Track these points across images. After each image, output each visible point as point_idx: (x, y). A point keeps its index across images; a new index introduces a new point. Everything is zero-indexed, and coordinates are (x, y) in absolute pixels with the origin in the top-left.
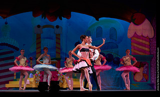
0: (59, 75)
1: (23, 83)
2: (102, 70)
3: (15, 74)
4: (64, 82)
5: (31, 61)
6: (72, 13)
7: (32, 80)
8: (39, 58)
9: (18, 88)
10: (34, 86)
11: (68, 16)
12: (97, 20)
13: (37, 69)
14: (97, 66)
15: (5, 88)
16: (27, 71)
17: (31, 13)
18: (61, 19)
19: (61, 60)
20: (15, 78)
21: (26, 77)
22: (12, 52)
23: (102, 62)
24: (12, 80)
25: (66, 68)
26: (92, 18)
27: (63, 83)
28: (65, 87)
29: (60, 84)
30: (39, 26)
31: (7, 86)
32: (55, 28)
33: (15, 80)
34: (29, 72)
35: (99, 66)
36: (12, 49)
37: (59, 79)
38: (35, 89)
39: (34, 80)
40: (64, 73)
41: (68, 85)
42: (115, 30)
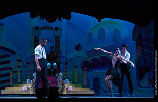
0: (58, 80)
3: (11, 80)
4: (63, 88)
5: (29, 66)
6: (73, 14)
7: (30, 86)
10: (31, 92)
11: (68, 17)
12: (100, 21)
15: (1, 95)
17: (28, 14)
18: (61, 20)
19: (61, 65)
22: (8, 56)
24: (9, 86)
26: (94, 19)
28: (65, 93)
29: (59, 90)
30: (37, 28)
31: (3, 92)
32: (54, 29)
33: (12, 86)
36: (8, 53)
37: (59, 85)
38: (32, 95)
39: (32, 86)
42: (119, 31)
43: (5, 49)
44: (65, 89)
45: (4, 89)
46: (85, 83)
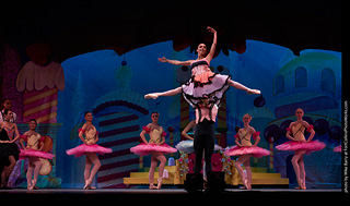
0: (223, 160)
1: (156, 175)
2: (308, 150)
3: (141, 159)
4: (233, 174)
5: (171, 135)
6: (249, 42)
7: (173, 169)
8: (186, 129)
9: (147, 186)
10: (176, 182)
11: (241, 48)
12: (297, 54)
13: (183, 149)
14: (297, 142)
15: (124, 186)
16: (164, 153)
17: (170, 43)
18: (227, 54)
19: (228, 133)
20: (141, 165)
21: (161, 164)
22: (134, 117)
23: (307, 134)
24: (136, 171)
25: (239, 148)
26: (287, 51)
27: (231, 176)
28: (236, 183)
29: (226, 178)
31: (127, 181)
33: (142, 171)
34: (168, 155)
35: (301, 142)
36: (135, 112)
37: (224, 168)
38: (179, 186)
39: (178, 170)
40: (234, 158)
41: (241, 180)
42: (332, 72)
43: (130, 105)
44: (235, 176)
45: (128, 176)
46: (272, 166)
